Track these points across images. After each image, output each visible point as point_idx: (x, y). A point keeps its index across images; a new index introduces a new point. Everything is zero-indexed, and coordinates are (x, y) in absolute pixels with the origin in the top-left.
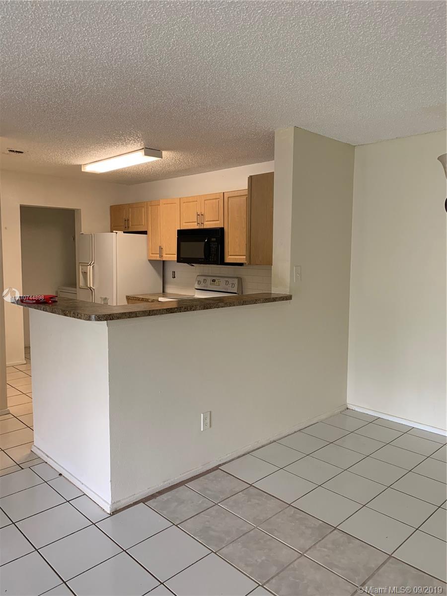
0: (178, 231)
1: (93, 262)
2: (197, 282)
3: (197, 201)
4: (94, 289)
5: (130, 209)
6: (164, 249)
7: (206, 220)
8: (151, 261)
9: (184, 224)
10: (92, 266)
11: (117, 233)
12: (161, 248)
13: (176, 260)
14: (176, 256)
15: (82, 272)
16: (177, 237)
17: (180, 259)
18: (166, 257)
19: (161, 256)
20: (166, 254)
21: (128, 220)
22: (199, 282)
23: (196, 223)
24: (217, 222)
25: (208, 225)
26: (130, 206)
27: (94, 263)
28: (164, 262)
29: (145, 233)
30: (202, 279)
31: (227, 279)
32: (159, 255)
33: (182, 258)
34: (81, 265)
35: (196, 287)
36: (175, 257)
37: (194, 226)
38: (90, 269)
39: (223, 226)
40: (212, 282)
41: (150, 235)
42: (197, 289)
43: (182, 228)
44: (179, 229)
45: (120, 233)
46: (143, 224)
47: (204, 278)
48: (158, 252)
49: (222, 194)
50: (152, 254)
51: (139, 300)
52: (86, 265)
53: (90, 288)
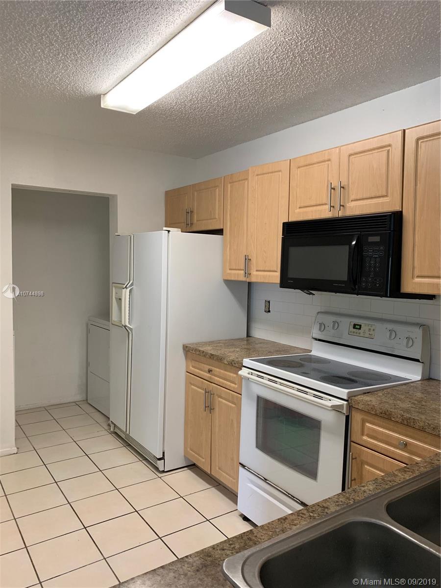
0: (284, 224)
1: (131, 282)
2: (317, 326)
3: (329, 160)
4: (131, 329)
5: (196, 193)
6: (254, 261)
7: (353, 197)
8: (229, 283)
9: (298, 210)
10: (128, 289)
11: (169, 231)
12: (247, 260)
13: (278, 281)
14: (278, 274)
15: (116, 298)
16: (281, 236)
17: (286, 282)
18: (257, 275)
19: (247, 274)
20: (257, 271)
21: (192, 212)
22: (322, 327)
23: (327, 207)
24: (381, 200)
25: (356, 208)
26: (196, 188)
27: (132, 285)
28: (250, 284)
29: (219, 232)
30: (329, 320)
31: (390, 326)
32: (243, 272)
33: (291, 279)
34: (116, 287)
35: (315, 336)
36: (276, 277)
37: (323, 213)
38: (126, 293)
39: (398, 209)
40: (352, 329)
41: (228, 236)
42: (316, 339)
43: (293, 219)
44: (286, 221)
45: (175, 232)
46: (217, 217)
47: (334, 318)
48: (243, 267)
49: (400, 134)
50: (230, 269)
51: (205, 356)
52: (121, 286)
53: (125, 326)
